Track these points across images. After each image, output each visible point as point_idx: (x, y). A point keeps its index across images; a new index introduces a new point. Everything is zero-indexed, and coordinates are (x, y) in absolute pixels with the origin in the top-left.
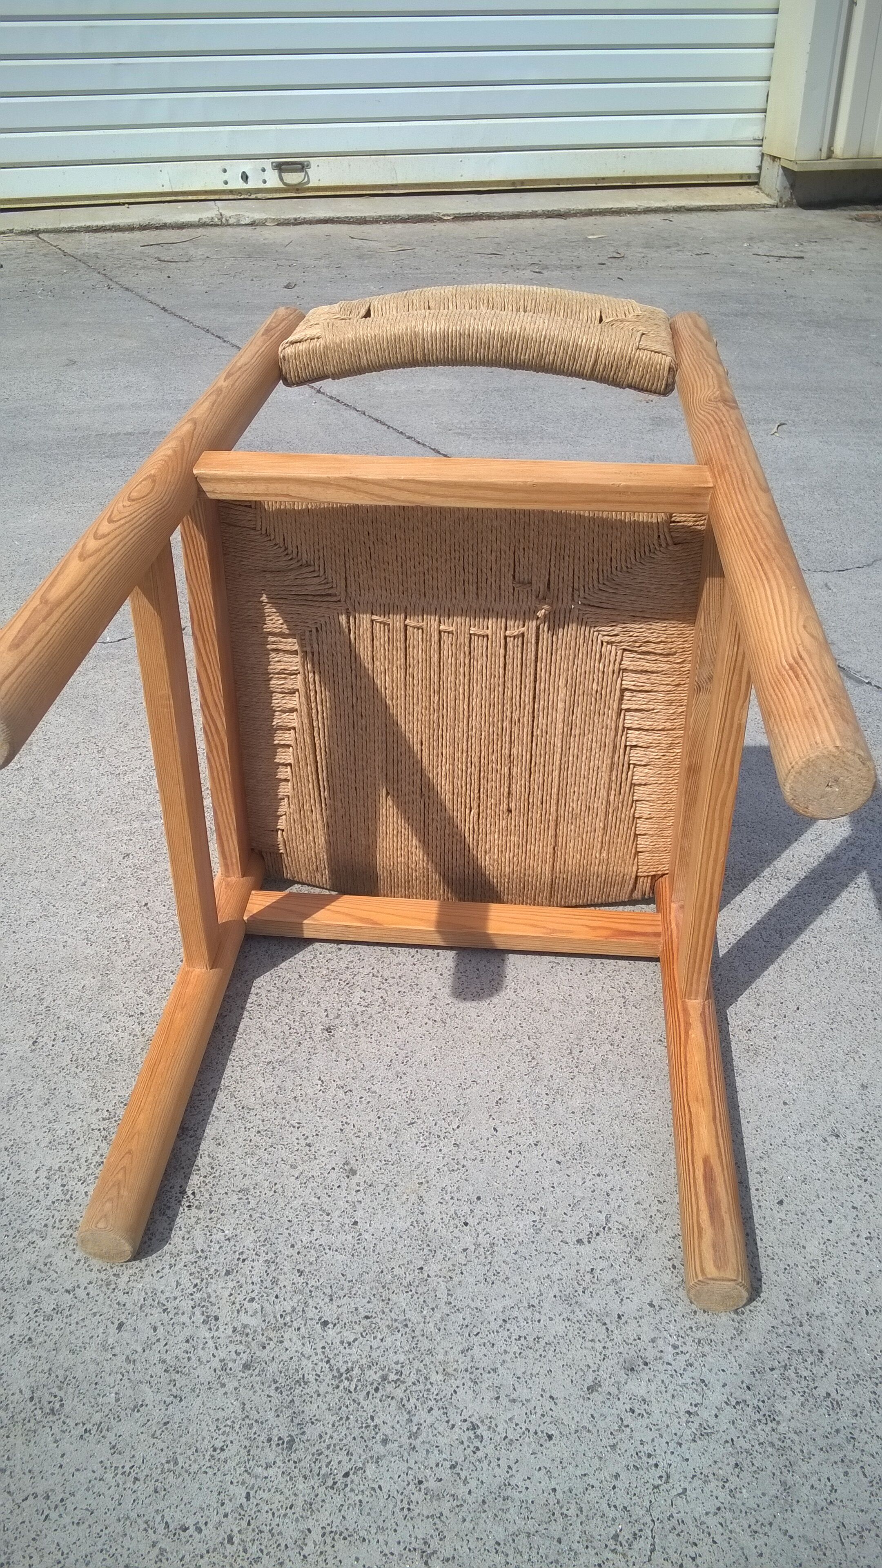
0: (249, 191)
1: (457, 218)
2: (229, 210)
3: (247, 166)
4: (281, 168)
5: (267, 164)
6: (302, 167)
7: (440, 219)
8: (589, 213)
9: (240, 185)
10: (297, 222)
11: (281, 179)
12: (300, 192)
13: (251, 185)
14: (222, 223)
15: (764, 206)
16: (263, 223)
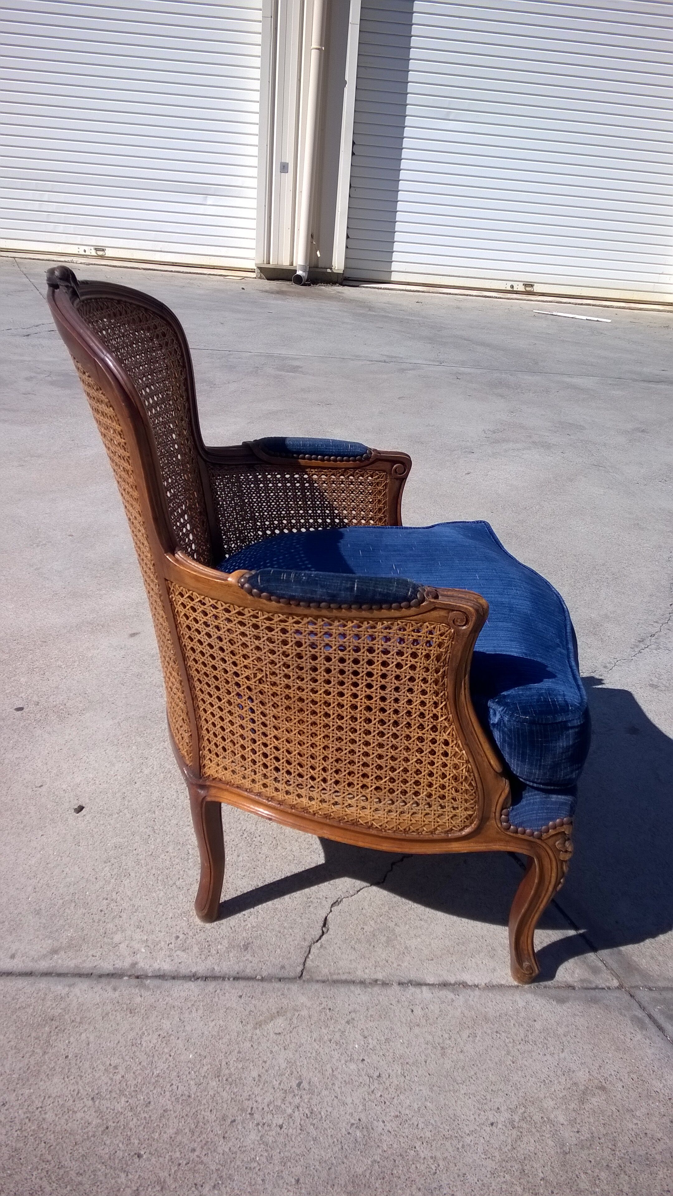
0: (86, 255)
3: (86, 248)
4: (96, 249)
5: (92, 248)
6: (103, 250)
9: (84, 253)
11: (97, 252)
12: (102, 257)
13: (86, 253)
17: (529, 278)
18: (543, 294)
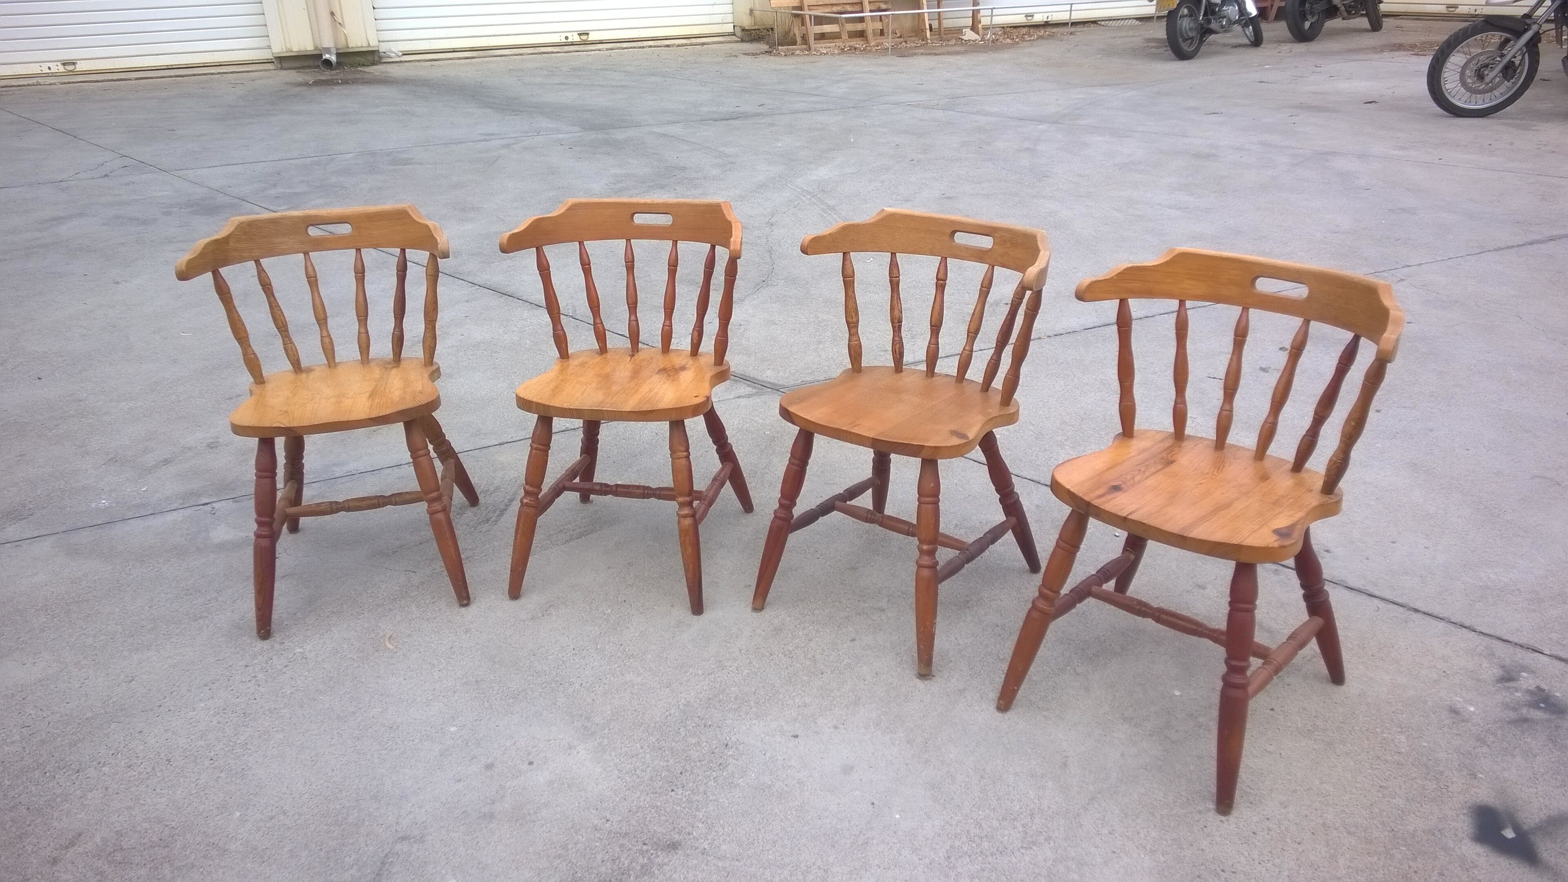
0: (52, 73)
1: (137, 79)
2: (41, 80)
3: (50, 65)
4: (64, 64)
5: (59, 64)
6: (74, 64)
7: (130, 80)
8: (194, 75)
9: (48, 71)
10: (69, 83)
11: (65, 68)
12: (75, 73)
14: (38, 84)
15: (270, 70)
16: (55, 84)
17: (583, 27)
18: (601, 42)
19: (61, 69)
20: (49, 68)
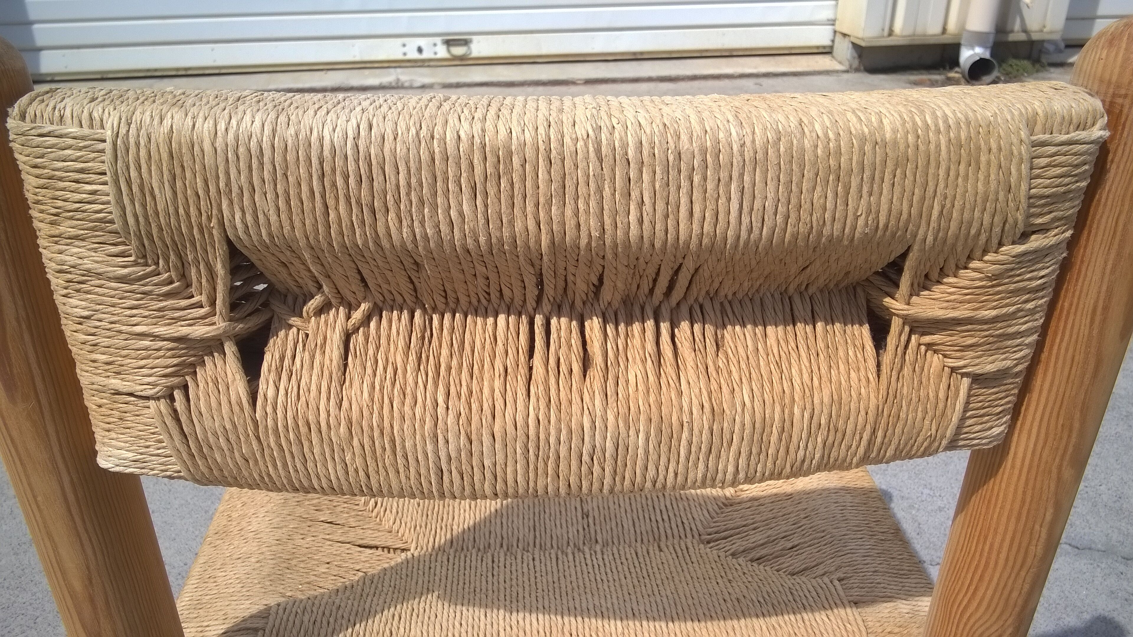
0: (423, 61)
1: (588, 82)
3: (422, 42)
4: (448, 43)
5: (438, 40)
6: (466, 43)
7: (574, 83)
9: (415, 56)
11: (449, 51)
12: (464, 61)
13: (425, 55)
14: (398, 86)
15: (837, 72)
16: (431, 86)
19: (442, 52)
20: (420, 50)
